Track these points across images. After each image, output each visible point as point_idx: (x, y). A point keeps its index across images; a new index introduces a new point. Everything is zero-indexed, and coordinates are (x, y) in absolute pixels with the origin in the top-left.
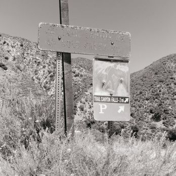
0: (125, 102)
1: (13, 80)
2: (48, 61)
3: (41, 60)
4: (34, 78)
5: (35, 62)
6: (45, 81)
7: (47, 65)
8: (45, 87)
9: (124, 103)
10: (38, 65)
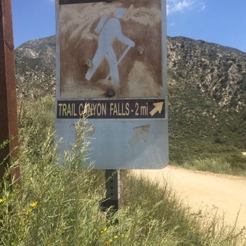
0: (153, 113)
1: (175, 91)
2: (217, 62)
3: (208, 62)
4: (200, 85)
5: (201, 65)
6: (214, 89)
7: (216, 68)
8: (215, 96)
9: (149, 116)
10: (204, 69)
